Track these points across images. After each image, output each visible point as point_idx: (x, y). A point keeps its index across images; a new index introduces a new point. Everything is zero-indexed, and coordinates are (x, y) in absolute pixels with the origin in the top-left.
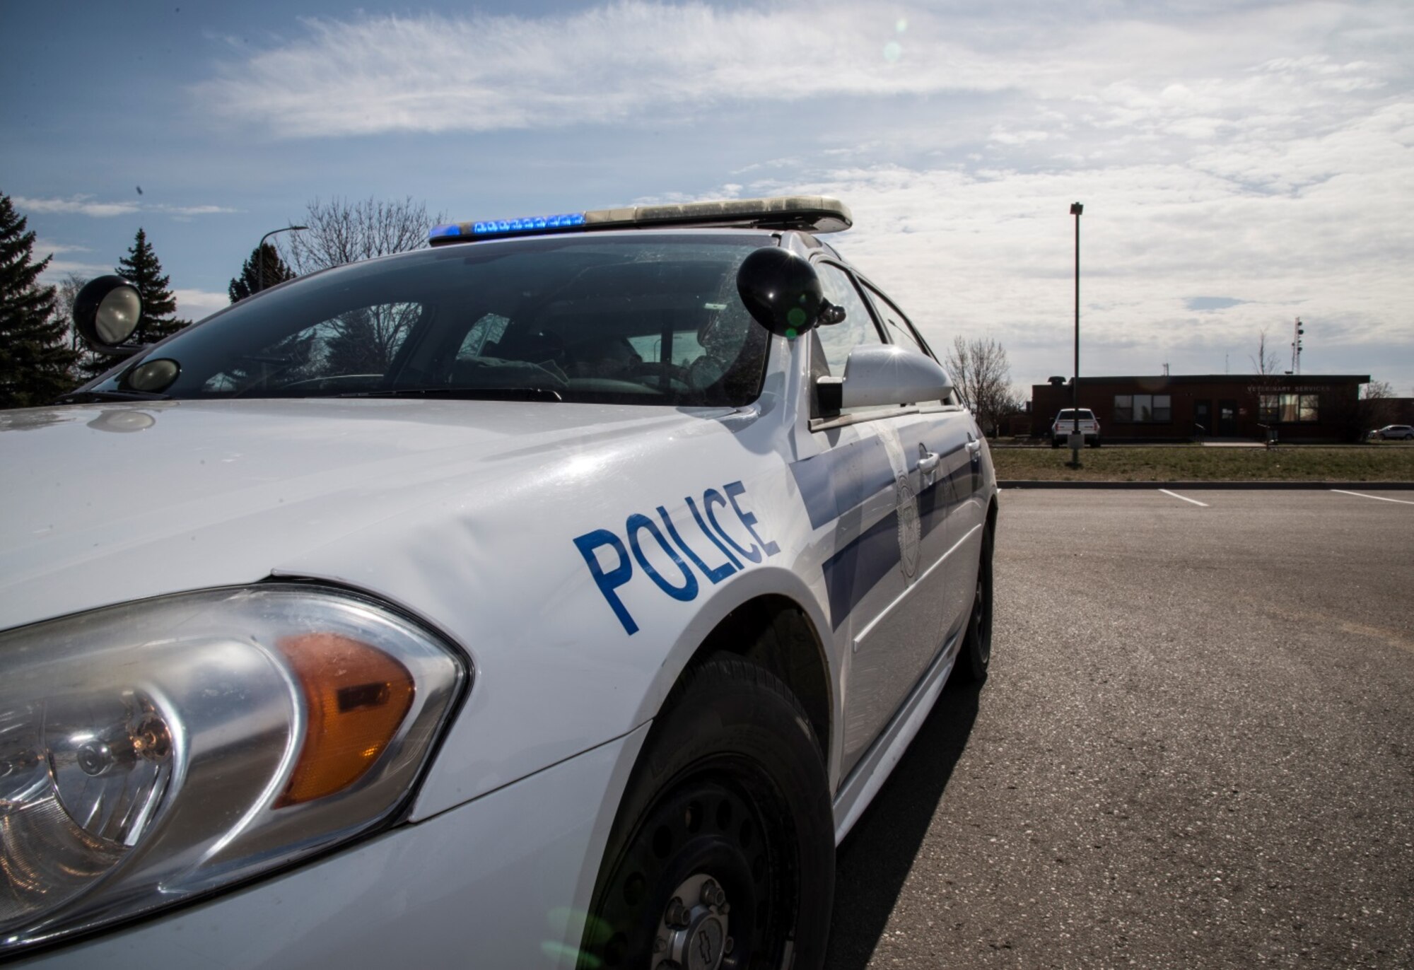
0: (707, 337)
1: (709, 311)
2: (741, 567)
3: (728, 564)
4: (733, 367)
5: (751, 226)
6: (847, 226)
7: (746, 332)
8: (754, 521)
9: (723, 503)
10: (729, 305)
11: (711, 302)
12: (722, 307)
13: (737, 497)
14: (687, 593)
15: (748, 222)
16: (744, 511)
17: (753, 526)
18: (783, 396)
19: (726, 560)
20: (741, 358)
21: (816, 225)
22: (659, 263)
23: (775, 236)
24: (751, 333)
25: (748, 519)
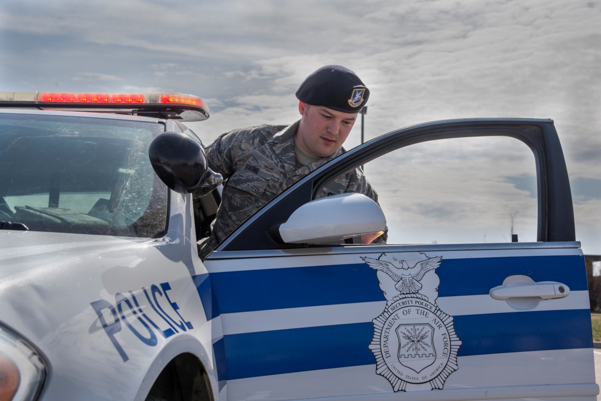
0: (124, 192)
1: (123, 174)
2: (177, 332)
3: (170, 330)
4: (145, 212)
5: (132, 113)
6: (206, 118)
7: (152, 189)
8: (178, 308)
9: (161, 294)
10: (136, 170)
11: (123, 168)
12: (132, 172)
13: (167, 292)
14: (152, 342)
15: (131, 110)
16: (172, 302)
17: (178, 310)
18: (183, 233)
19: (169, 327)
20: (150, 207)
21: (181, 115)
22: (76, 138)
23: (160, 123)
24: (155, 191)
25: (175, 306)
